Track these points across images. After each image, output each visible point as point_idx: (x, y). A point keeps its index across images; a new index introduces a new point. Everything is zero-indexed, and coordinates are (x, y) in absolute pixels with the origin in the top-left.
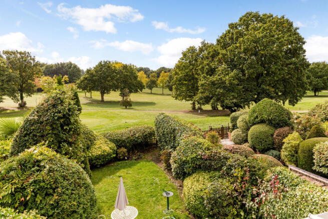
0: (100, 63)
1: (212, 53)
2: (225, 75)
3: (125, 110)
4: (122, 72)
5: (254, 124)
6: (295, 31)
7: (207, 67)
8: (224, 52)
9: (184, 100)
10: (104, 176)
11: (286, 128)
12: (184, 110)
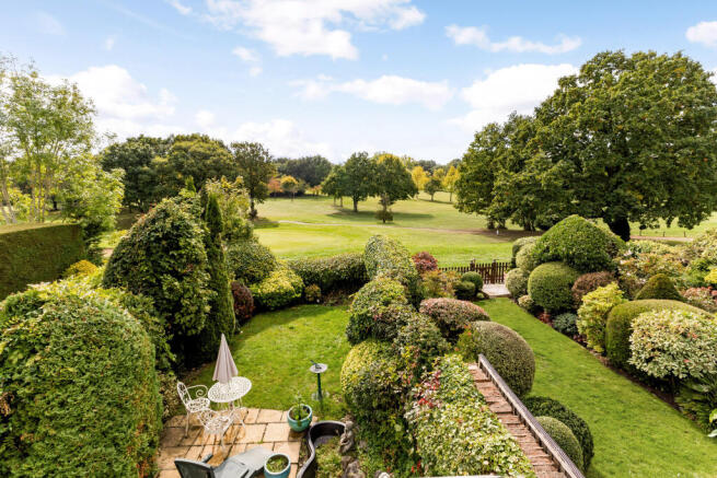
0: (354, 156)
1: (523, 133)
2: (543, 170)
3: (381, 226)
4: (384, 169)
5: (541, 262)
6: (704, 80)
7: (512, 157)
8: (545, 129)
9: (474, 213)
10: (271, 324)
11: (603, 274)
12: (474, 228)
